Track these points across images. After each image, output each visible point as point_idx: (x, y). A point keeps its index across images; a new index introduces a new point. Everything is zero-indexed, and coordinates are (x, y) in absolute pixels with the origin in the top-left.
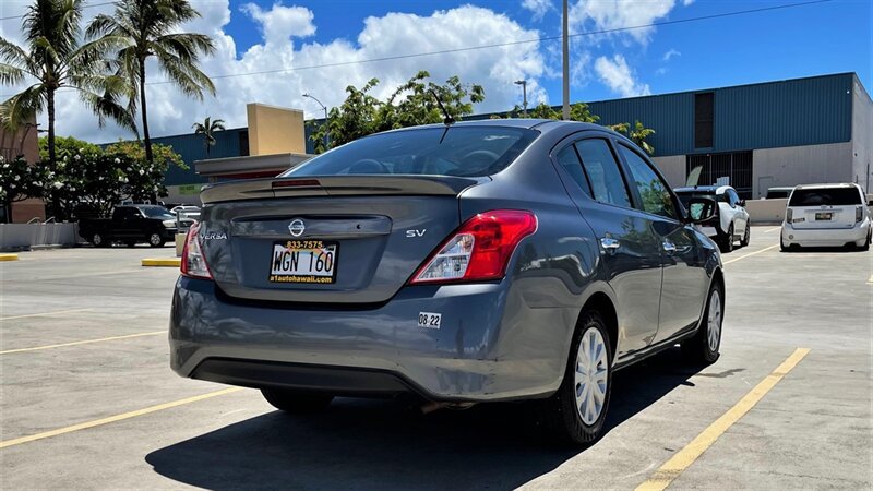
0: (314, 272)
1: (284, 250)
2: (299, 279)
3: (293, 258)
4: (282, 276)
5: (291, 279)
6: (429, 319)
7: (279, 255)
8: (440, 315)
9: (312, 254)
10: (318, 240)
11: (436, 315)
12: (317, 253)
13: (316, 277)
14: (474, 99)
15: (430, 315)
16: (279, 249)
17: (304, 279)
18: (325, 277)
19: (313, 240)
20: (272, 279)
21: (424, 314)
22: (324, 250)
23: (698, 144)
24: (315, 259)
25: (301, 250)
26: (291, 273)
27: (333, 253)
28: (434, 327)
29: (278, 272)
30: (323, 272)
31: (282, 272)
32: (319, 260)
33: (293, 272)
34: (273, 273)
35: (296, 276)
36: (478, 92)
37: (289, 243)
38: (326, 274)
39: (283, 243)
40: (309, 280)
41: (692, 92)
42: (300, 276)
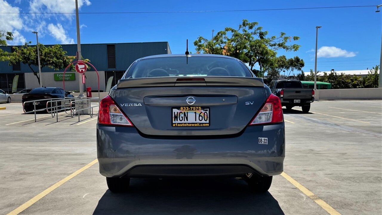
0: (198, 121)
1: (179, 111)
2: (190, 125)
3: (185, 115)
4: (180, 124)
5: (185, 125)
6: (263, 140)
7: (176, 113)
8: (267, 138)
9: (195, 113)
10: (198, 107)
11: (265, 138)
12: (198, 112)
13: (200, 124)
14: (8, 38)
15: (263, 138)
16: (175, 111)
17: (193, 125)
18: (205, 123)
19: (195, 106)
20: (174, 125)
21: (260, 138)
22: (202, 111)
23: (109, 66)
24: (198, 116)
25: (188, 111)
26: (185, 122)
27: (208, 112)
28: (265, 144)
29: (176, 122)
30: (203, 121)
31: (179, 122)
32: (200, 116)
33: (186, 121)
34: (174, 122)
35: (189, 124)
36: (10, 35)
37: (182, 108)
38: (205, 122)
39: (178, 108)
40: (196, 125)
41: (106, 44)
42: (191, 123)
